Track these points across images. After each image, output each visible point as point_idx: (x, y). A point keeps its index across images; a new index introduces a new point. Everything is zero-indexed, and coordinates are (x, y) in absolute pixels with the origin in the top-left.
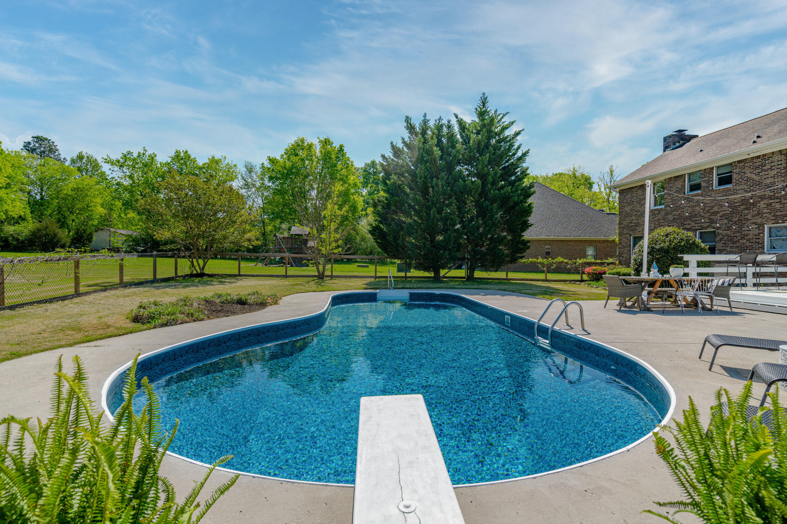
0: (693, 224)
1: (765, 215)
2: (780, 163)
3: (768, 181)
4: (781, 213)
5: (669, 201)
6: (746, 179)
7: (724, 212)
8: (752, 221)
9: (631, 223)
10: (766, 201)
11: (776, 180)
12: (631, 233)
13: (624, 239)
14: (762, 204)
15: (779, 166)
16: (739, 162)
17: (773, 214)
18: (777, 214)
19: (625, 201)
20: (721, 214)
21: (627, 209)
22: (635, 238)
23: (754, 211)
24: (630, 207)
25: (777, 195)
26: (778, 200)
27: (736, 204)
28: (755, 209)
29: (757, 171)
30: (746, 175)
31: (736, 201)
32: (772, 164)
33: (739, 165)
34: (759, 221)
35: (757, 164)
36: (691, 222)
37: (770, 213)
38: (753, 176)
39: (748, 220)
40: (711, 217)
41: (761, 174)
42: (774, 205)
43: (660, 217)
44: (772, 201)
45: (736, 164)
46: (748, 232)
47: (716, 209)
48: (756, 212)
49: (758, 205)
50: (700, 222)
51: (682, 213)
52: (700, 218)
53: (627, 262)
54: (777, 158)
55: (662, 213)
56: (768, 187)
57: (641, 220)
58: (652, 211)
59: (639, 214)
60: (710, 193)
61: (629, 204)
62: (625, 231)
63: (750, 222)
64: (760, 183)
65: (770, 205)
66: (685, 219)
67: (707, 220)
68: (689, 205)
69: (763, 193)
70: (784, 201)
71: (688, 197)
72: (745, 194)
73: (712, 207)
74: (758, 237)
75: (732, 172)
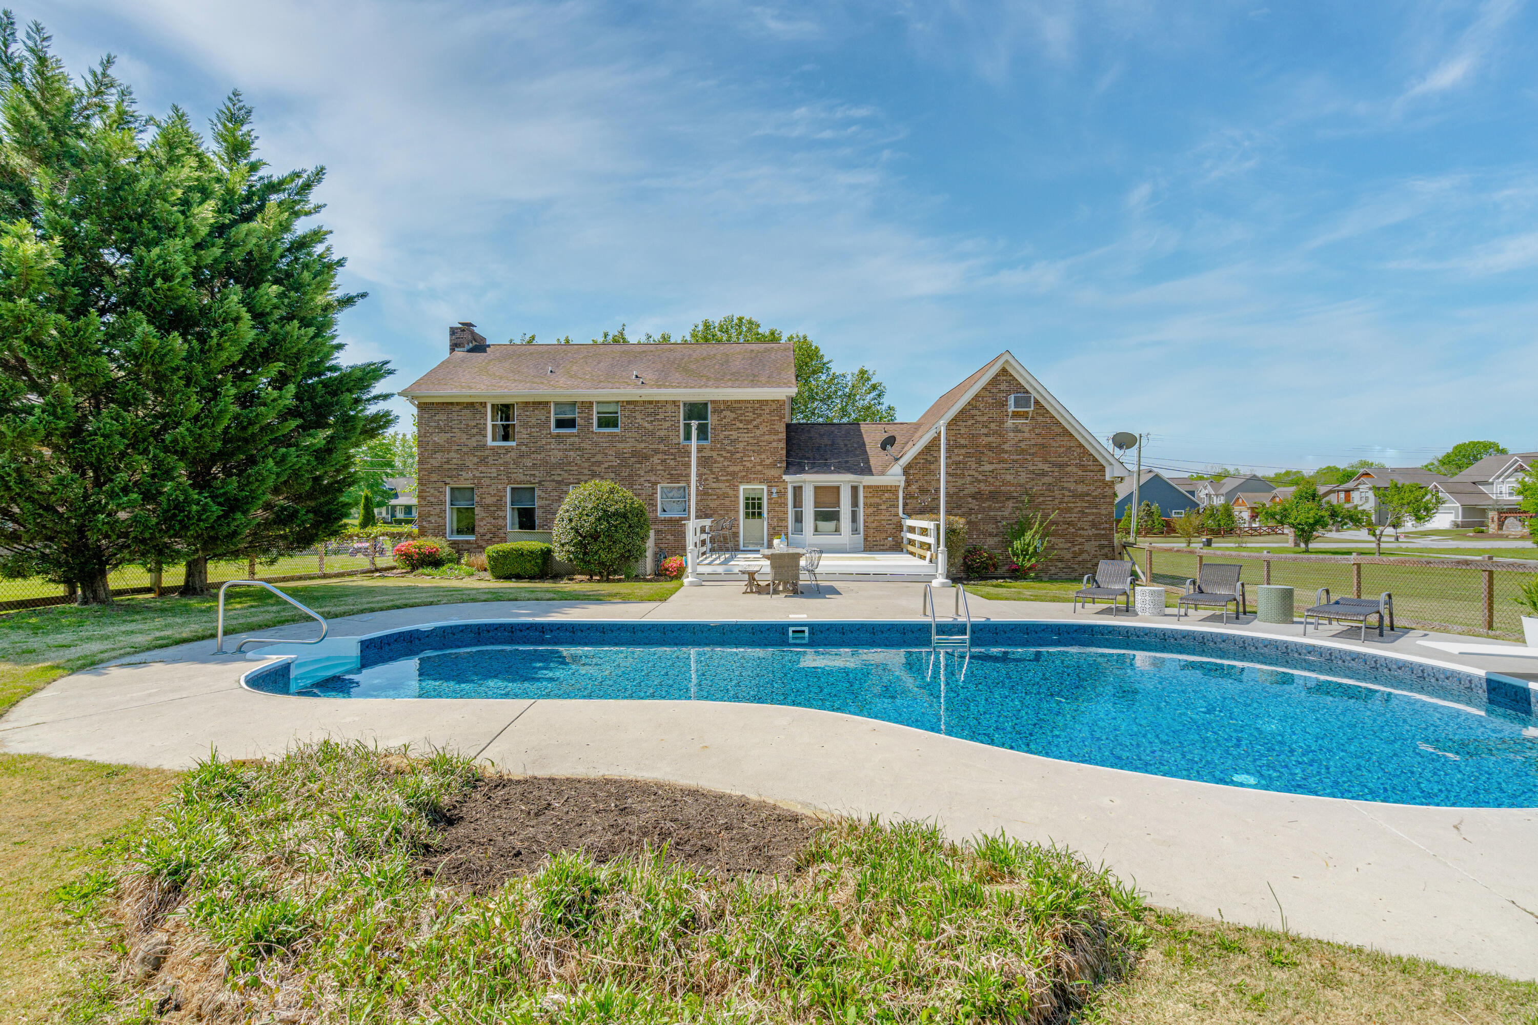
0: (566, 475)
1: (659, 472)
3: (662, 433)
4: (676, 472)
5: (525, 436)
6: (637, 425)
7: (610, 464)
8: (645, 478)
9: (448, 462)
10: (660, 456)
11: (670, 433)
12: (448, 480)
13: (432, 491)
14: (656, 460)
15: (673, 419)
16: (628, 402)
17: (667, 472)
18: (672, 472)
19: (433, 424)
20: (606, 465)
21: (440, 439)
22: (452, 489)
23: (647, 465)
24: (445, 437)
25: (671, 451)
26: (672, 457)
27: (626, 455)
29: (649, 419)
30: (637, 421)
31: (625, 451)
33: (628, 406)
34: (653, 479)
35: (650, 410)
36: (562, 473)
37: (665, 471)
38: (646, 424)
39: (640, 476)
40: (592, 468)
41: (654, 423)
42: (668, 461)
43: (508, 459)
44: (666, 457)
45: (625, 404)
46: (640, 492)
47: (599, 457)
48: (649, 468)
49: (652, 459)
50: (576, 473)
51: (548, 458)
52: (576, 468)
53: (439, 532)
54: (670, 408)
55: (513, 454)
56: (662, 440)
57: (471, 461)
58: (493, 448)
59: (465, 449)
60: (590, 435)
61: (442, 430)
62: (434, 477)
63: (642, 479)
64: (652, 434)
65: (664, 461)
66: (553, 467)
67: (586, 471)
68: (558, 447)
69: (656, 446)
70: (679, 459)
71: (558, 436)
72: (636, 444)
73: (594, 455)
74: (652, 497)
75: (617, 413)
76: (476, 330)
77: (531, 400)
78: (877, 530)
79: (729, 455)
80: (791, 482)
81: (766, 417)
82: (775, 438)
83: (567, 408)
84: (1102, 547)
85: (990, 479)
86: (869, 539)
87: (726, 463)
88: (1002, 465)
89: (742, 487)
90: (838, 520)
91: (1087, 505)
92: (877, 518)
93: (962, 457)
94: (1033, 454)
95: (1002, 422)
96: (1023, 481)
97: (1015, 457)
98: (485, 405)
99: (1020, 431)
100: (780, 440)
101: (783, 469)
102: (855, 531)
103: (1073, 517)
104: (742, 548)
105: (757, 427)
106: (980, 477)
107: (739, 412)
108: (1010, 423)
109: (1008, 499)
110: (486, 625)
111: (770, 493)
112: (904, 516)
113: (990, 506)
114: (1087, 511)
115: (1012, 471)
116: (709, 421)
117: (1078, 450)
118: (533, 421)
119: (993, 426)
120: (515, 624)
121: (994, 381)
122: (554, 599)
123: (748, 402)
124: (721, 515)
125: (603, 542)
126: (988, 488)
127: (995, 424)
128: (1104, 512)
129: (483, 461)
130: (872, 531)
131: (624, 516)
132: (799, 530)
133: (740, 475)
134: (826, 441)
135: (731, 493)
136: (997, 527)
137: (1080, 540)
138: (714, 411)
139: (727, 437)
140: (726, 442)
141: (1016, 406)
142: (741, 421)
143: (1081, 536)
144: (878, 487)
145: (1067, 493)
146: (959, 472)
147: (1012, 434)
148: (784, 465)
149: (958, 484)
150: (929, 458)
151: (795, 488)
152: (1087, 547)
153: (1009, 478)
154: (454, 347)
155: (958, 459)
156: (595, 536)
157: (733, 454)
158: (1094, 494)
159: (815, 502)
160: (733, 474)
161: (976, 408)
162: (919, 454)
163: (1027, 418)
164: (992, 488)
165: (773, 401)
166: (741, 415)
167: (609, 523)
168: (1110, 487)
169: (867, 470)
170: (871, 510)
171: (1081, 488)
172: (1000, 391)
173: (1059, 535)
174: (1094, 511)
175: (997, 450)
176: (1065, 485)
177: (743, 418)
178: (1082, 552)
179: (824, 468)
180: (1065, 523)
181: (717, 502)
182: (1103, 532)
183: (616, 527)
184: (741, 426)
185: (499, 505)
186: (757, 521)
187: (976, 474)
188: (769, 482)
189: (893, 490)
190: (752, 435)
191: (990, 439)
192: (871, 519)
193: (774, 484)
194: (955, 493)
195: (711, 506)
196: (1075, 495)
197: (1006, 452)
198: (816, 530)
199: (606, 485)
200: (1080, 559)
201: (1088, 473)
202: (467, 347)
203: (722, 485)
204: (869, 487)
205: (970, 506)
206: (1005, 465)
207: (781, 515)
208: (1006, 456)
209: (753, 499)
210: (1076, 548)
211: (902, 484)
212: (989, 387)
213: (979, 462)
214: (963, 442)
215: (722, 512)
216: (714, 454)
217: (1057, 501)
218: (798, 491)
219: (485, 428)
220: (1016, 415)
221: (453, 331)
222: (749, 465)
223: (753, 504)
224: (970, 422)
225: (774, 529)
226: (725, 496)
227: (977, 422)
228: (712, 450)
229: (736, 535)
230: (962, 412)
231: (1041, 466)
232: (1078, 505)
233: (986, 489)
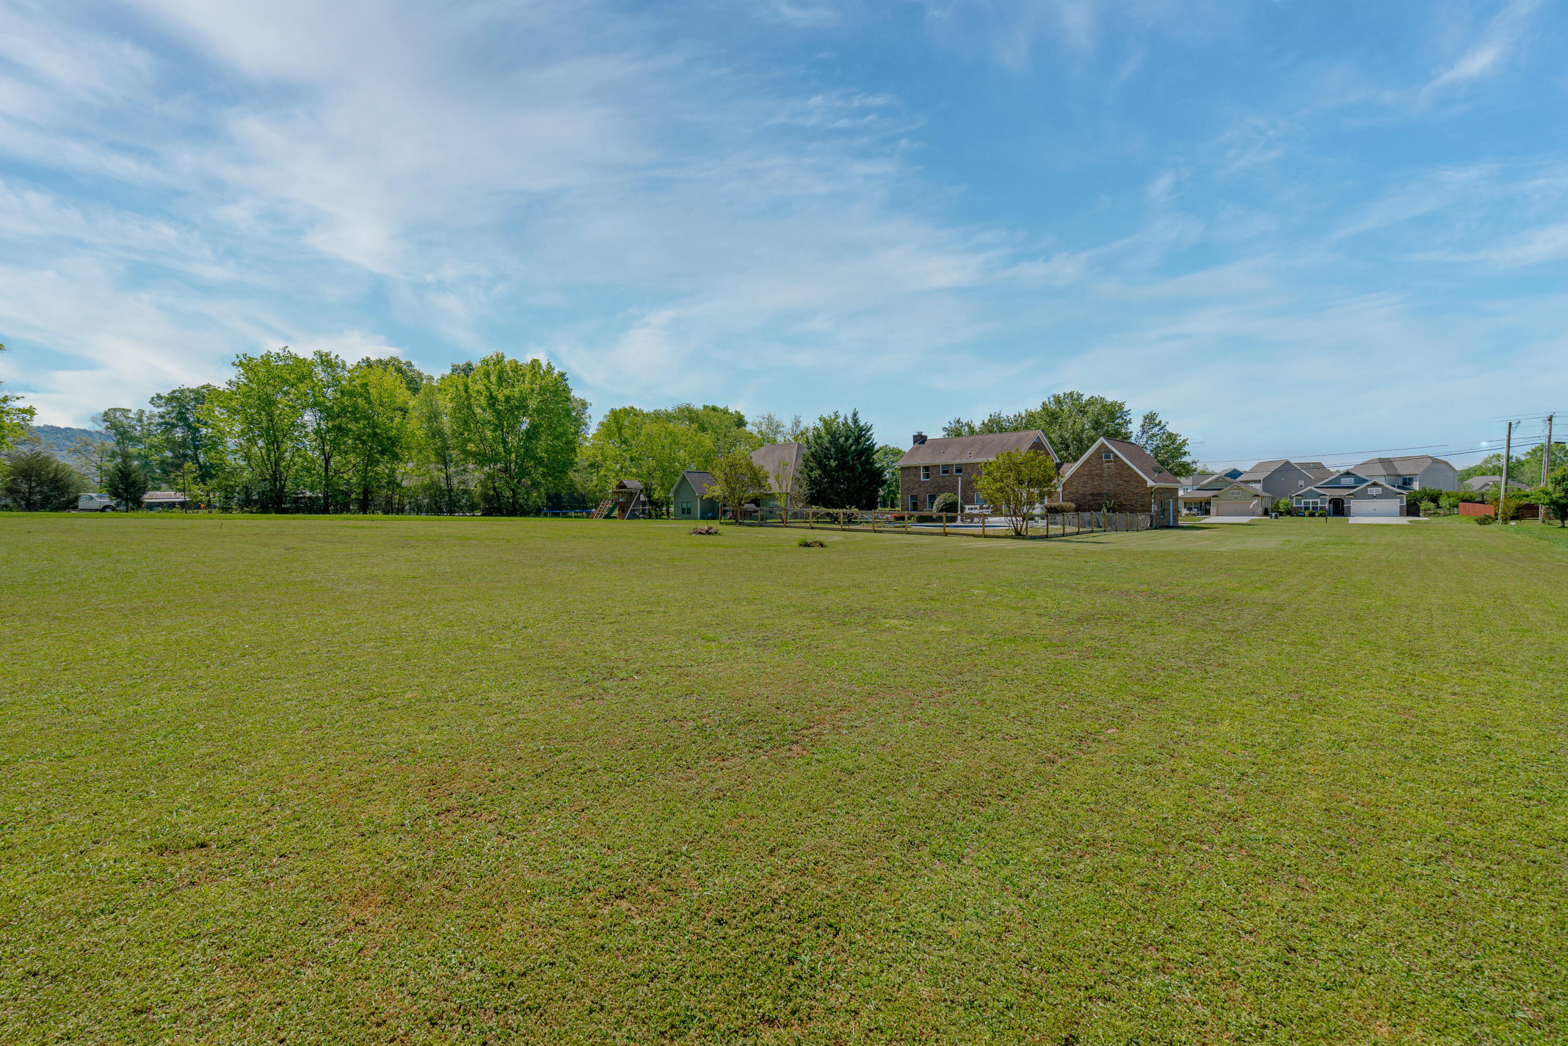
2: (979, 467)
5: (932, 477)
6: (968, 471)
9: (909, 487)
12: (910, 492)
13: (905, 496)
15: (979, 469)
19: (905, 474)
22: (911, 496)
24: (908, 478)
36: (944, 489)
41: (971, 469)
43: (927, 485)
45: (964, 464)
51: (939, 484)
52: (948, 487)
53: (907, 510)
55: (929, 483)
57: (917, 486)
58: (923, 481)
59: (915, 482)
60: (953, 476)
62: (906, 492)
66: (941, 487)
68: (943, 480)
71: (943, 476)
73: (954, 483)
74: (972, 497)
75: (961, 468)
76: (923, 435)
77: (935, 464)
83: (946, 467)
91: (1140, 497)
93: (1086, 479)
94: (1114, 477)
95: (1102, 465)
96: (1111, 488)
97: (1108, 479)
98: (922, 467)
99: (1110, 468)
103: (1132, 502)
108: (1105, 465)
109: (1104, 495)
114: (1139, 500)
117: (1135, 475)
118: (936, 472)
128: (1147, 500)
129: (920, 486)
141: (1108, 458)
143: (1136, 510)
145: (1130, 493)
146: (1084, 485)
147: (1106, 469)
149: (1084, 490)
150: (1073, 480)
153: (1105, 487)
154: (915, 442)
155: (1084, 480)
158: (1142, 493)
161: (1091, 459)
162: (1069, 479)
163: (1112, 463)
164: (1099, 491)
168: (1150, 490)
171: (1136, 491)
172: (1101, 452)
173: (1127, 510)
174: (1142, 500)
175: (1100, 476)
176: (1129, 489)
180: (1129, 505)
182: (1146, 509)
185: (925, 501)
187: (1092, 486)
191: (1097, 472)
194: (1083, 494)
196: (1134, 493)
201: (1139, 484)
202: (919, 443)
205: (1089, 498)
208: (1104, 478)
211: (1061, 491)
212: (1096, 451)
213: (1093, 481)
214: (1086, 473)
217: (1126, 496)
219: (921, 475)
220: (1107, 462)
221: (914, 436)
224: (1089, 465)
227: (1092, 465)
230: (1086, 461)
231: (1118, 482)
232: (1135, 497)
233: (1096, 492)
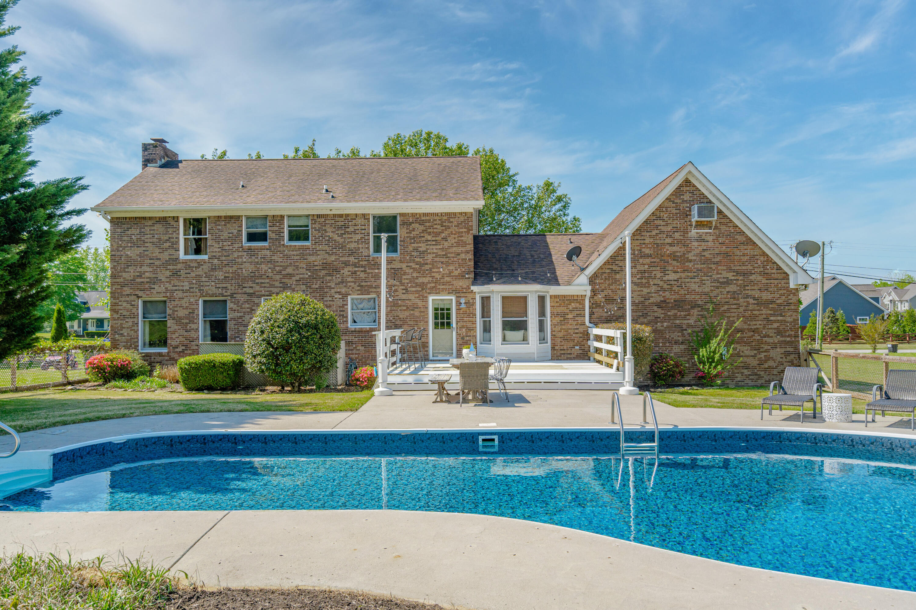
0: (257, 288)
1: (349, 284)
2: (363, 227)
3: (353, 246)
4: (366, 284)
5: (217, 250)
6: (327, 238)
7: (301, 276)
8: (335, 290)
9: (140, 276)
10: (350, 268)
11: (360, 246)
12: (140, 293)
13: (125, 304)
14: (346, 271)
15: (363, 231)
16: (319, 216)
17: (357, 284)
18: (363, 284)
19: (126, 238)
20: (297, 277)
21: (132, 253)
22: (145, 302)
23: (337, 278)
24: (138, 251)
25: (361, 263)
26: (363, 269)
27: (316, 268)
28: (338, 276)
29: (340, 232)
30: (327, 234)
31: (316, 263)
32: (356, 228)
33: (319, 220)
34: (343, 290)
35: (340, 224)
36: (254, 285)
37: (355, 282)
38: (336, 237)
39: (330, 288)
40: (283, 280)
41: (344, 236)
42: (358, 273)
43: (200, 272)
44: (357, 269)
45: (315, 218)
46: (331, 303)
47: (290, 270)
48: (340, 280)
49: (342, 271)
50: (268, 285)
51: (239, 271)
52: (267, 281)
53: (131, 345)
54: (359, 221)
55: (206, 267)
56: (352, 253)
57: (163, 275)
58: (185, 262)
59: (157, 263)
60: (281, 249)
61: (135, 245)
62: (127, 290)
63: (333, 291)
64: (343, 247)
65: (355, 273)
66: (245, 279)
67: (277, 284)
68: (250, 260)
69: (346, 259)
70: (368, 271)
71: (250, 249)
72: (327, 255)
73: (285, 268)
74: (343, 309)
75: (307, 226)
76: (168, 146)
77: (223, 214)
78: (564, 338)
79: (418, 266)
80: (479, 293)
81: (454, 229)
82: (463, 249)
83: (259, 222)
84: (787, 354)
85: (675, 288)
86: (556, 348)
87: (415, 275)
88: (686, 274)
89: (431, 298)
90: (526, 329)
91: (772, 312)
92: (563, 327)
93: (646, 267)
94: (717, 263)
95: (685, 232)
96: (707, 290)
97: (699, 266)
98: (176, 219)
99: (704, 240)
100: (467, 252)
101: (471, 280)
102: (542, 340)
103: (758, 324)
104: (431, 357)
105: (444, 239)
106: (665, 286)
107: (427, 224)
108: (694, 232)
109: (693, 308)
110: (178, 437)
111: (459, 304)
112: (591, 325)
113: (675, 315)
114: (772, 318)
115: (696, 280)
116: (398, 234)
117: (762, 258)
118: (225, 235)
119: (677, 235)
120: (207, 435)
121: (678, 192)
122: (246, 411)
123: (437, 214)
124: (410, 325)
125: (295, 353)
126: (674, 297)
127: (679, 234)
128: (789, 319)
129: (176, 274)
130: (560, 340)
131: (316, 327)
132: (488, 341)
133: (429, 286)
134: (513, 252)
135: (420, 304)
136: (683, 335)
137: (766, 347)
138: (403, 224)
139: (416, 249)
140: (415, 254)
141: (700, 215)
142: (429, 233)
143: (766, 343)
144: (564, 296)
145: (751, 301)
146: (644, 281)
147: (696, 244)
148: (472, 276)
149: (644, 293)
150: (615, 268)
151: (483, 298)
152: (772, 353)
153: (694, 287)
154: (146, 162)
155: (643, 268)
156: (287, 348)
157: (421, 265)
158: (778, 302)
159: (503, 312)
160: (423, 286)
161: (659, 218)
162: (605, 264)
163: (710, 228)
164: (677, 297)
165: (461, 213)
166: (430, 227)
167: (300, 334)
168: (794, 294)
169: (554, 281)
170: (558, 319)
171: (766, 296)
172: (684, 201)
173: (745, 342)
174: (780, 318)
175: (682, 259)
176: (750, 293)
177: (431, 230)
178: (768, 359)
179: (512, 279)
180: (750, 330)
181: (407, 313)
182: (788, 339)
183: (307, 338)
184: (429, 238)
185: (191, 317)
186: (446, 331)
187: (661, 283)
188: (457, 292)
189: (579, 300)
190: (441, 247)
191: (674, 249)
192: (558, 328)
193: (462, 295)
194: (642, 303)
195: (401, 316)
196: (760, 303)
197: (691, 261)
198: (504, 339)
199: (298, 297)
200: (766, 366)
201: (772, 281)
202: (159, 163)
203: (412, 297)
204: (556, 297)
205: (656, 314)
206: (689, 274)
207: (469, 325)
208: (690, 265)
209: (442, 309)
210: (762, 355)
211: (589, 294)
212: (673, 198)
213: (664, 271)
214: (647, 251)
215: (412, 323)
216: (404, 266)
217: (741, 309)
218: (486, 301)
219: (177, 243)
220: (699, 225)
221: (145, 147)
222: (438, 276)
223: (442, 314)
224: (654, 233)
225: (463, 338)
226: (415, 307)
227: (662, 232)
228: (401, 262)
229: (425, 345)
230: (646, 222)
231: (725, 274)
232: (764, 312)
233: (671, 297)
